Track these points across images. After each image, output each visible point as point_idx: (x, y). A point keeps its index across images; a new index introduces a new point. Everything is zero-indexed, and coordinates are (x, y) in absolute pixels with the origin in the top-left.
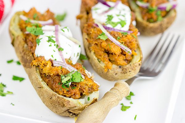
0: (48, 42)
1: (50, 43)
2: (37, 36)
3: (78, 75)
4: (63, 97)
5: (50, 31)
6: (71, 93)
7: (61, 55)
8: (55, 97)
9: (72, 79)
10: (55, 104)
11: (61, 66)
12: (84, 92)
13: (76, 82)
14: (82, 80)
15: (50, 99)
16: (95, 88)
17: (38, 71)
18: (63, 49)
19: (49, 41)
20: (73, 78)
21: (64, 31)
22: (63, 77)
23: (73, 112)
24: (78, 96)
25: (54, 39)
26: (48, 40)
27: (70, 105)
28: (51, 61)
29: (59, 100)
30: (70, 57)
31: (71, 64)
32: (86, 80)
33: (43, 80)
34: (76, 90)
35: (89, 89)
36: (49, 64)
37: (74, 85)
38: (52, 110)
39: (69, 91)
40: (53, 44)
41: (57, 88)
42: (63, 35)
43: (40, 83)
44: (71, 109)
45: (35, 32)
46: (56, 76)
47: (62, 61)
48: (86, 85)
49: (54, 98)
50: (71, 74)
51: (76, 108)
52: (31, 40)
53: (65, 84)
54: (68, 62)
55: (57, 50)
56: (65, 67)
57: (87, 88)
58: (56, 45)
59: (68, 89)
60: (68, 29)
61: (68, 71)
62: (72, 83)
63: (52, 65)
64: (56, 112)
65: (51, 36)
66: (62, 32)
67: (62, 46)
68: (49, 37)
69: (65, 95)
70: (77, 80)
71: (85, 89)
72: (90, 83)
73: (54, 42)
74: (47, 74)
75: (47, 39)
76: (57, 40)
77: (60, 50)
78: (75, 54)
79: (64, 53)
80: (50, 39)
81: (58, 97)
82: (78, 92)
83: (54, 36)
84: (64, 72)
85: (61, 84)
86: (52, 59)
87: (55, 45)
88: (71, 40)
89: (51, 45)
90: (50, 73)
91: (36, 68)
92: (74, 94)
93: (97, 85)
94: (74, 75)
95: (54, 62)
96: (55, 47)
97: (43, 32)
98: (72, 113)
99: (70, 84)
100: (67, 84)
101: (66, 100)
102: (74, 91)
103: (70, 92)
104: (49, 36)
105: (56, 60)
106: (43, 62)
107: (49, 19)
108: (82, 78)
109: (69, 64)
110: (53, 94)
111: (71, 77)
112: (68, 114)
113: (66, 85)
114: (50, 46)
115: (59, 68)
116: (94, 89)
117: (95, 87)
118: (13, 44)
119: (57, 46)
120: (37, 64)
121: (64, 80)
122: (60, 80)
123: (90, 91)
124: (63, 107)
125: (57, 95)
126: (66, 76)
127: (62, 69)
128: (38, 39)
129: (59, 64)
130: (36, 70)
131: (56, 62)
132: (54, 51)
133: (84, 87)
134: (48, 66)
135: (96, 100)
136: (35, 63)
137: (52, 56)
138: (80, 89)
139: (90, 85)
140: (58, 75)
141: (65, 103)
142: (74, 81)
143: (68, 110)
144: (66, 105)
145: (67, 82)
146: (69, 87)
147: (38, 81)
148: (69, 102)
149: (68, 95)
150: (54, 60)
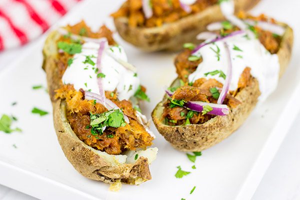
0: (83, 64)
1: (87, 64)
2: (72, 55)
3: (118, 116)
4: (90, 148)
5: (92, 49)
6: (104, 144)
7: (100, 84)
8: (79, 148)
9: (108, 121)
10: (78, 159)
11: (95, 99)
12: (126, 144)
13: (113, 126)
14: (124, 125)
15: (73, 150)
16: (145, 139)
17: (63, 106)
18: (105, 76)
19: (86, 61)
20: (110, 120)
21: (113, 51)
22: (94, 117)
23: (106, 175)
24: (116, 150)
25: (95, 60)
26: (84, 61)
27: (98, 162)
28: (83, 92)
29: (84, 152)
30: (116, 89)
31: (116, 101)
32: (133, 126)
33: (68, 120)
34: (114, 140)
35: (137, 140)
36: (77, 97)
37: (110, 131)
38: (75, 167)
39: (101, 140)
40: (90, 66)
41: (83, 133)
42: (110, 55)
43: (61, 125)
44: (102, 170)
45: (71, 50)
46: (85, 114)
47: (99, 94)
48: (132, 133)
49: (77, 149)
50: (107, 114)
51: (110, 169)
52: (64, 61)
53: (95, 128)
54: (110, 96)
55: (95, 75)
56: (101, 103)
57: (132, 138)
58: (95, 70)
59: (100, 137)
60: (120, 49)
61: (105, 109)
62: (107, 128)
63: (83, 98)
64: (81, 172)
65: (91, 56)
66: (110, 51)
67: (103, 71)
68: (87, 57)
69: (96, 146)
70: (114, 124)
71: (128, 139)
72: (138, 132)
73: (93, 64)
74: (73, 111)
75: (84, 59)
76: (99, 62)
77: (100, 75)
78: (125, 86)
79: (104, 81)
80: (87, 59)
81: (84, 148)
82: (116, 144)
83: (96, 55)
84: (98, 109)
85: (90, 127)
86: (85, 89)
87: (93, 69)
88: (120, 63)
89: (87, 68)
90: (76, 109)
91: (61, 102)
92: (110, 147)
93: (150, 135)
94: (111, 116)
95: (86, 94)
96: (94, 71)
97: (82, 50)
98: (103, 176)
99: (104, 128)
100: (99, 129)
101: (94, 155)
102: (108, 142)
103: (103, 142)
104: (87, 55)
105: (90, 91)
106: (71, 92)
108: (125, 122)
109: (111, 99)
110: (77, 143)
111: (107, 119)
112: (97, 177)
113: (97, 131)
114: (85, 69)
115: (90, 103)
116: (145, 141)
118: (44, 68)
119: (97, 70)
120: (63, 95)
121: (95, 122)
122: (89, 122)
123: (137, 145)
124: (89, 165)
125: (83, 145)
126: (99, 115)
127: (95, 104)
128: (71, 59)
129: (93, 97)
130: (61, 105)
131: (89, 94)
132: (91, 77)
133: (128, 137)
134: (75, 98)
135: (145, 161)
136: (59, 94)
137: (86, 84)
138: (120, 139)
139: (138, 134)
140: (88, 114)
141: (92, 158)
142: (111, 125)
143: (97, 170)
144: (92, 162)
145: (99, 124)
146: (102, 134)
147: (60, 121)
148: (98, 157)
149: (100, 146)
150: (88, 91)
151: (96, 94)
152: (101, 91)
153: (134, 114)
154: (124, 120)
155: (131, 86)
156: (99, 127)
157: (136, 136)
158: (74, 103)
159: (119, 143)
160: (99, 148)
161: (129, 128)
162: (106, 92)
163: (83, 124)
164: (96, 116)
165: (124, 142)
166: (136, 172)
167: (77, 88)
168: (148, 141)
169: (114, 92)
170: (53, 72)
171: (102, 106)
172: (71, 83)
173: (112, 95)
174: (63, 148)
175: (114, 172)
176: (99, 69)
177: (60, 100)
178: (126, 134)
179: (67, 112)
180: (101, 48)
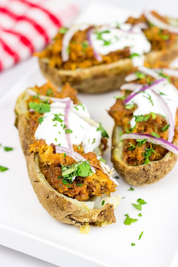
0: (53, 121)
1: (56, 122)
2: (42, 114)
3: (86, 167)
4: (62, 196)
5: (59, 108)
6: (75, 192)
7: (68, 139)
8: (53, 195)
9: (77, 172)
10: (52, 205)
11: (64, 153)
12: (93, 191)
13: (82, 176)
14: (91, 174)
15: (47, 198)
16: (110, 187)
17: (37, 159)
18: (72, 131)
19: (55, 119)
20: (79, 171)
21: (77, 109)
22: (65, 169)
23: (77, 219)
24: (85, 196)
25: (62, 118)
26: (53, 119)
27: (70, 208)
28: (54, 147)
29: (57, 200)
30: (82, 142)
31: (82, 153)
32: (98, 176)
33: (42, 171)
34: (83, 188)
35: (102, 188)
36: (49, 151)
37: (79, 180)
38: (49, 212)
39: (71, 189)
40: (59, 123)
41: (56, 183)
42: (75, 113)
43: (36, 175)
44: (74, 215)
45: (41, 109)
46: (57, 166)
47: (68, 147)
48: (98, 182)
49: (52, 197)
50: (76, 166)
51: (81, 214)
52: (35, 119)
53: (66, 177)
54: (77, 149)
55: (63, 131)
56: (70, 155)
57: (98, 186)
58: (63, 126)
59: (71, 186)
60: (83, 107)
61: (74, 160)
62: (76, 177)
63: (54, 152)
64: (55, 217)
65: (59, 114)
66: (75, 109)
67: (71, 127)
68: (56, 115)
69: (67, 193)
70: (83, 174)
71: (95, 187)
72: (103, 180)
73: (61, 121)
74: (45, 164)
75: (53, 117)
76: (66, 119)
77: (68, 131)
78: (89, 140)
79: (72, 136)
80: (56, 117)
81: (57, 196)
82: (85, 191)
83: (63, 113)
84: (67, 161)
85: (62, 177)
86: (56, 143)
87: (62, 125)
88: (85, 120)
89: (56, 125)
90: (48, 162)
91: (35, 155)
92: (79, 194)
93: (114, 183)
94: (80, 167)
95: (57, 148)
96: (62, 127)
97: (51, 109)
98: (74, 220)
99: (74, 178)
101: (66, 201)
102: (78, 190)
103: (73, 190)
104: (56, 113)
105: (59, 145)
106: (43, 147)
107: (67, 97)
108: (92, 172)
109: (78, 152)
110: (51, 192)
111: (77, 169)
112: (69, 221)
113: (68, 180)
114: (54, 126)
115: (61, 156)
116: (109, 188)
117: (109, 185)
118: (16, 125)
119: (65, 126)
120: (36, 149)
121: (66, 173)
122: (61, 173)
123: (103, 191)
124: (62, 210)
125: (57, 193)
126: (69, 167)
127: (65, 157)
128: (41, 118)
129: (62, 150)
130: (34, 158)
131: (59, 148)
132: (60, 133)
133: (94, 185)
134: (47, 152)
135: (111, 207)
136: (33, 148)
137: (56, 139)
138: (88, 187)
139: (103, 182)
140: (59, 166)
141: (65, 205)
142: (80, 175)
143: (69, 215)
144: (65, 208)
145: (69, 175)
146: (72, 183)
147: (35, 173)
148: (70, 203)
149: (71, 194)
150: (58, 146)
151: (66, 148)
152: (69, 145)
153: (98, 165)
154: (91, 170)
155: (94, 139)
156: (69, 177)
157: (102, 183)
158: (46, 157)
159: (87, 190)
160: (70, 195)
161: (96, 177)
162: (73, 146)
163: (55, 175)
164: (67, 167)
165: (91, 189)
166: (103, 216)
167: (49, 142)
168: (112, 188)
169: (81, 146)
170: (26, 129)
171: (71, 158)
172: (43, 139)
173: (79, 148)
174: (39, 196)
175: (84, 217)
176: (66, 125)
177: (33, 154)
178: (93, 182)
179: (41, 164)
180: (68, 107)
